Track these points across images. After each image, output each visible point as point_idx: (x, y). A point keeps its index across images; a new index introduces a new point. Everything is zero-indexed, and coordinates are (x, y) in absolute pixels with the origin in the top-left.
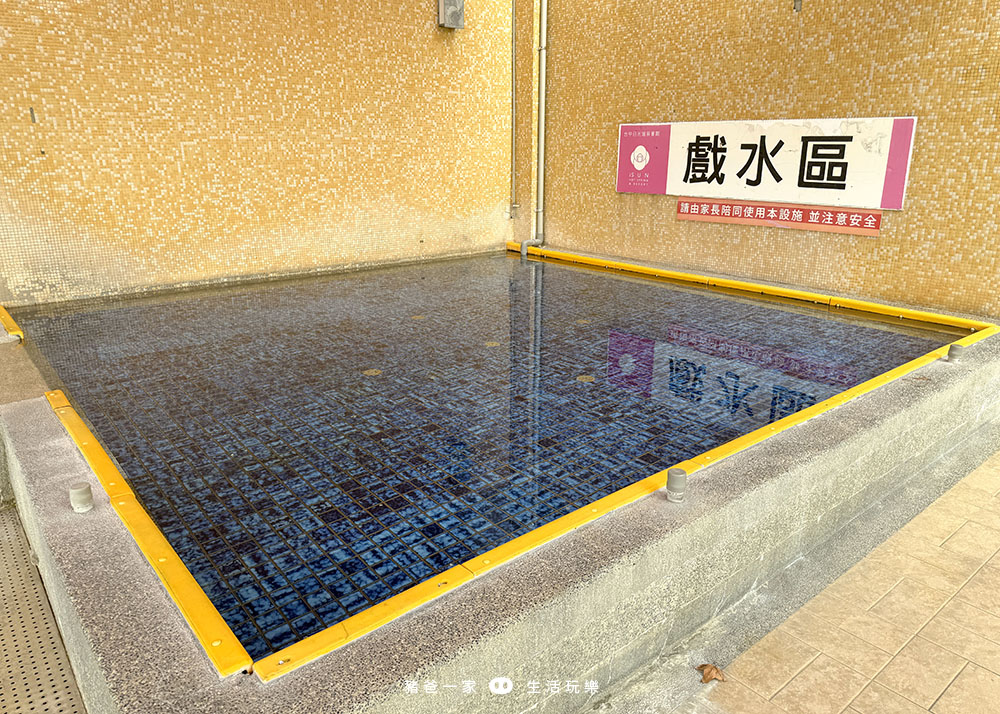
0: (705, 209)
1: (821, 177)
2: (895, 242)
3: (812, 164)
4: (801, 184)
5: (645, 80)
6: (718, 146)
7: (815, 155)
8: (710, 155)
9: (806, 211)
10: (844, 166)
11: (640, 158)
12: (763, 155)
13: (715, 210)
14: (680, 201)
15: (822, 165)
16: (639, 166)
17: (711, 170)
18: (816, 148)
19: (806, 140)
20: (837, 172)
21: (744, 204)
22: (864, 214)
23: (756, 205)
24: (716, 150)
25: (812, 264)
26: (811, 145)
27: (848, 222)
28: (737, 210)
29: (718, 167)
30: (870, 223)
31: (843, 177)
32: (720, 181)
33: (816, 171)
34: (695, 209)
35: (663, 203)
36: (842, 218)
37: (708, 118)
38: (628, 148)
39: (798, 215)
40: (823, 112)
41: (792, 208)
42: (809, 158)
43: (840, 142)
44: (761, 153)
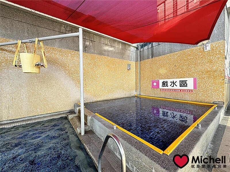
0: (165, 90)
4: (180, 86)
6: (167, 82)
11: (155, 84)
14: (161, 89)
15: (183, 84)
16: (155, 85)
20: (186, 85)
22: (190, 90)
23: (173, 89)
26: (181, 82)
28: (170, 90)
32: (167, 86)
35: (158, 89)
36: (186, 91)
37: (165, 79)
38: (153, 83)
39: (179, 91)
43: (186, 81)
44: (173, 83)
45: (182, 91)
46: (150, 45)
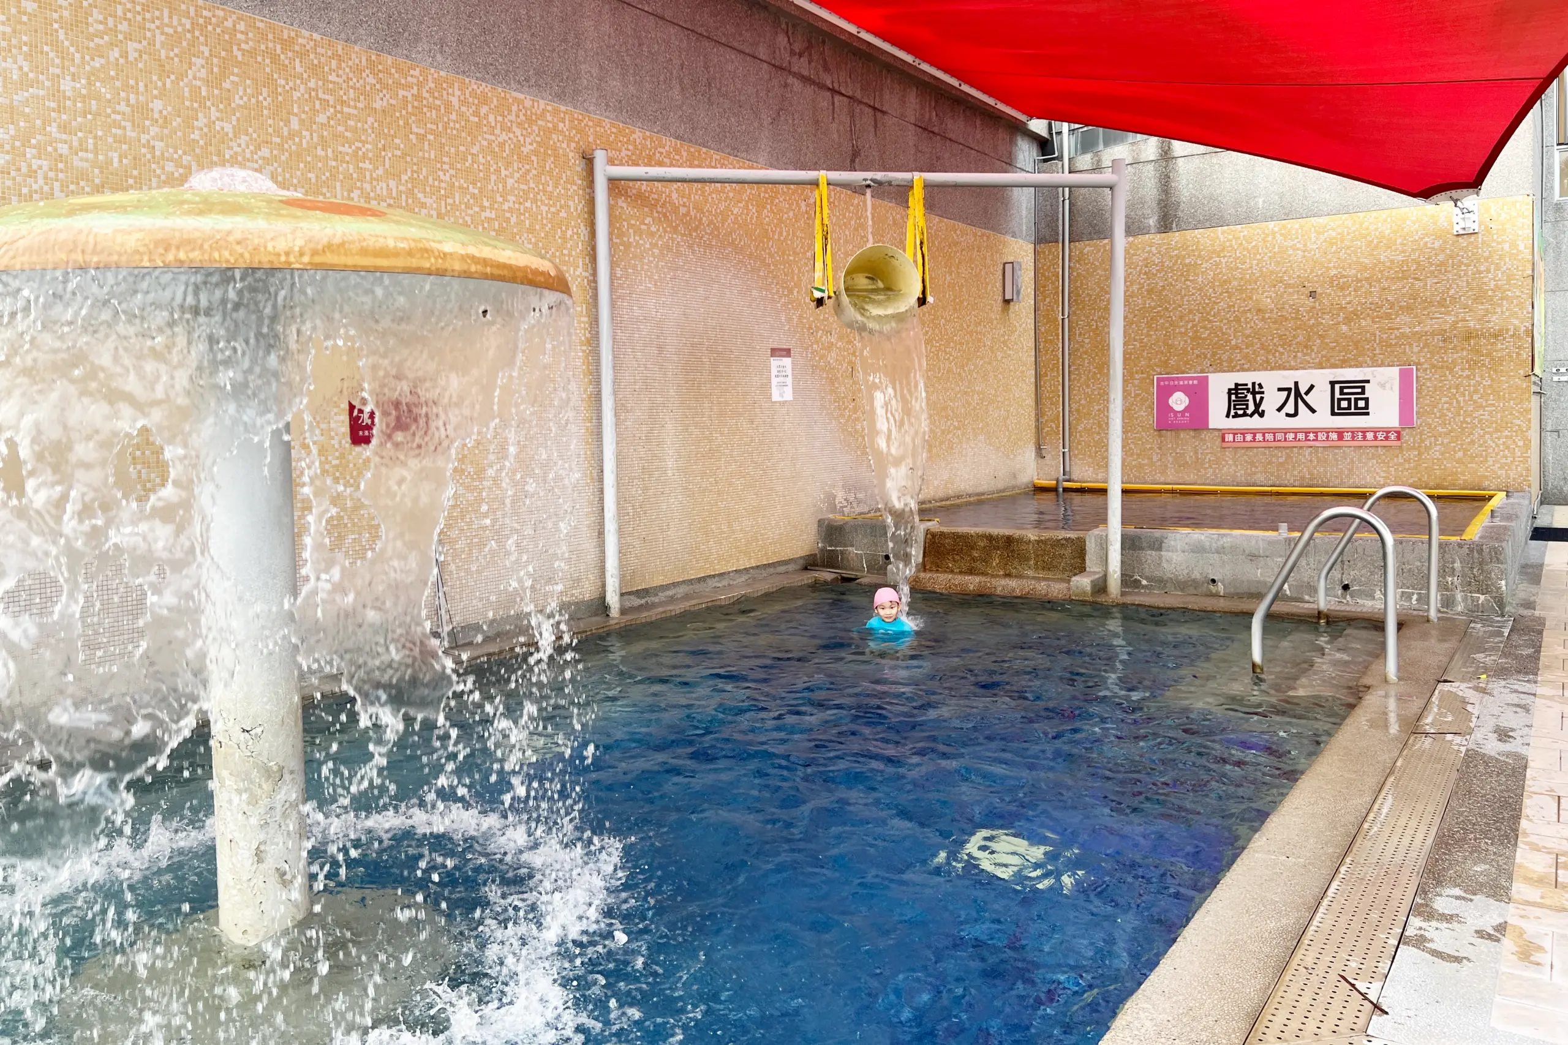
0: (1249, 437)
1: (1349, 408)
2: (1413, 448)
3: (1339, 400)
4: (1333, 413)
5: (1179, 342)
6: (1256, 390)
7: (1342, 393)
8: (1250, 397)
9: (1340, 434)
10: (1367, 400)
11: (1179, 401)
12: (1298, 394)
13: (1259, 437)
15: (1349, 400)
16: (1179, 408)
17: (1251, 408)
18: (1342, 389)
19: (1333, 384)
21: (1286, 432)
22: (1387, 431)
23: (1296, 432)
24: (1254, 393)
25: (1351, 470)
26: (1337, 387)
27: (1376, 438)
28: (1280, 436)
29: (1257, 405)
30: (1393, 436)
31: (1367, 407)
33: (1344, 404)
34: (1239, 437)
36: (1370, 436)
38: (1165, 392)
39: (1334, 436)
40: (1344, 364)
41: (1328, 431)
42: (1337, 395)
43: (1361, 385)
44: (1296, 394)
45: (1347, 436)
46: (1150, 146)
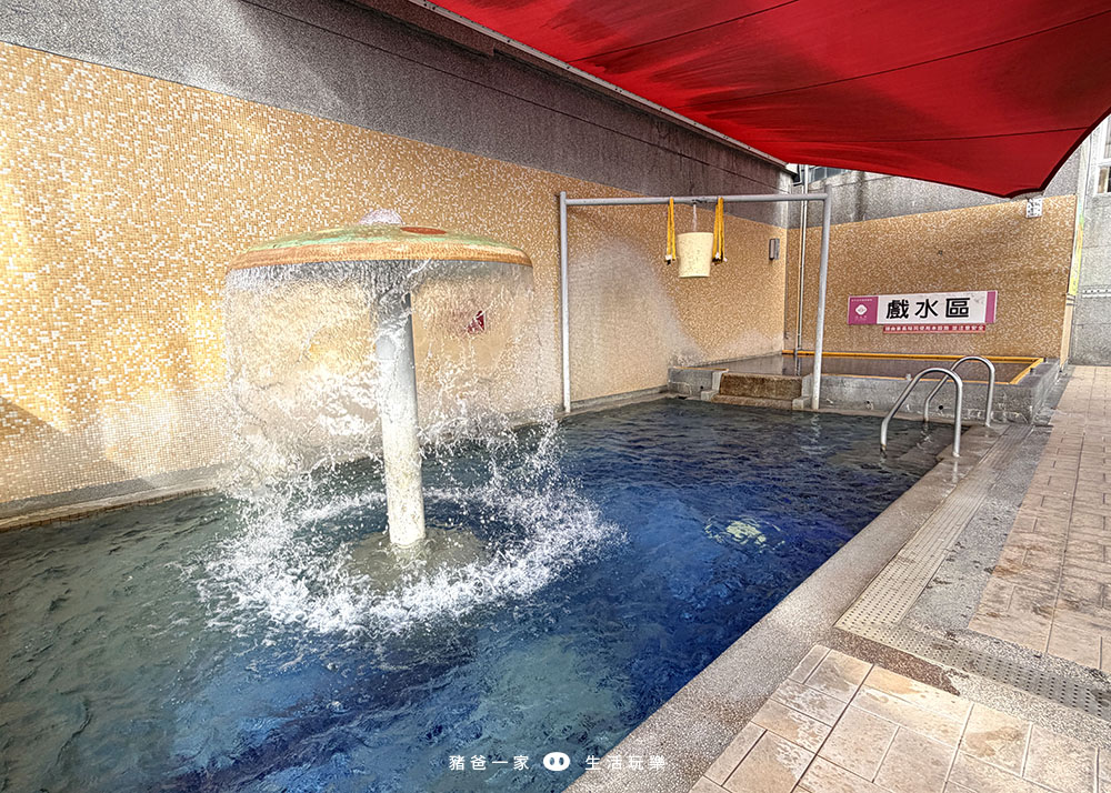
0: (899, 328)
1: (957, 313)
2: (992, 334)
3: (951, 309)
4: (947, 316)
5: (863, 279)
6: (904, 304)
7: (953, 305)
8: (901, 307)
9: (951, 327)
10: (967, 309)
11: (861, 310)
13: (904, 328)
14: (884, 326)
15: (957, 309)
16: (861, 313)
17: (901, 313)
18: (953, 303)
19: (948, 300)
20: (964, 311)
21: (919, 325)
22: (978, 325)
23: (925, 325)
24: (903, 305)
26: (951, 302)
27: (971, 329)
28: (916, 328)
29: (904, 312)
30: (981, 328)
31: (967, 312)
32: (907, 317)
33: (954, 311)
34: (893, 328)
35: (875, 327)
36: (967, 328)
37: (898, 293)
38: (854, 305)
39: (947, 328)
40: (956, 290)
41: (943, 325)
42: (950, 306)
43: (965, 301)
44: (927, 306)
45: (955, 328)
46: (853, 175)
